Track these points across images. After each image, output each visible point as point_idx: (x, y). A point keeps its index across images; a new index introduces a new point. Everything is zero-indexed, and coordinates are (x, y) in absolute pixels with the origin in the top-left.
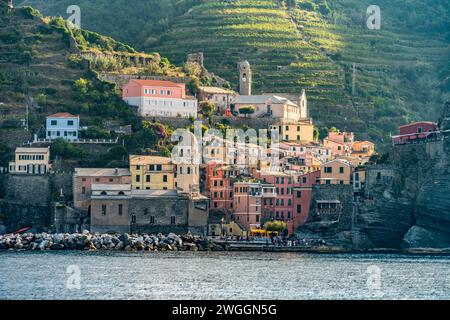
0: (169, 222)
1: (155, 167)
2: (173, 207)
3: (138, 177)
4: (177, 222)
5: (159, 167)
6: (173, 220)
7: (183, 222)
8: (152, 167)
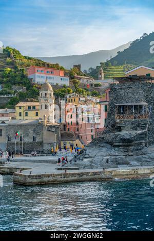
0: (31, 141)
1: (32, 108)
2: (34, 130)
3: (20, 113)
4: (37, 140)
5: (34, 108)
6: (34, 139)
7: (41, 140)
8: (29, 108)
